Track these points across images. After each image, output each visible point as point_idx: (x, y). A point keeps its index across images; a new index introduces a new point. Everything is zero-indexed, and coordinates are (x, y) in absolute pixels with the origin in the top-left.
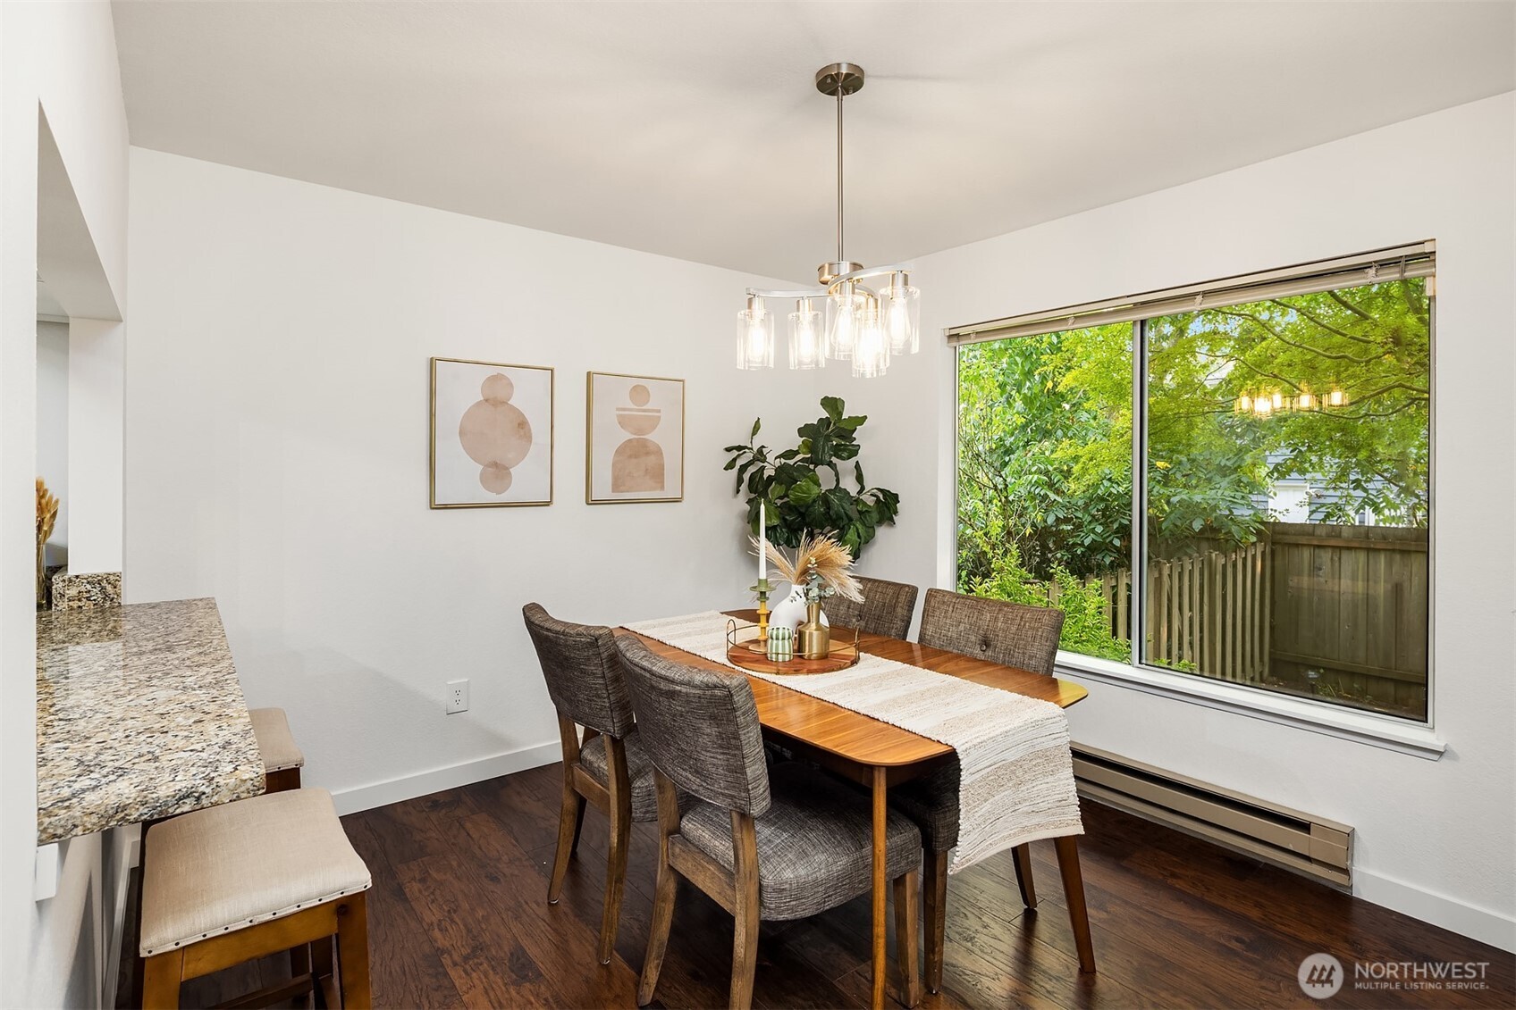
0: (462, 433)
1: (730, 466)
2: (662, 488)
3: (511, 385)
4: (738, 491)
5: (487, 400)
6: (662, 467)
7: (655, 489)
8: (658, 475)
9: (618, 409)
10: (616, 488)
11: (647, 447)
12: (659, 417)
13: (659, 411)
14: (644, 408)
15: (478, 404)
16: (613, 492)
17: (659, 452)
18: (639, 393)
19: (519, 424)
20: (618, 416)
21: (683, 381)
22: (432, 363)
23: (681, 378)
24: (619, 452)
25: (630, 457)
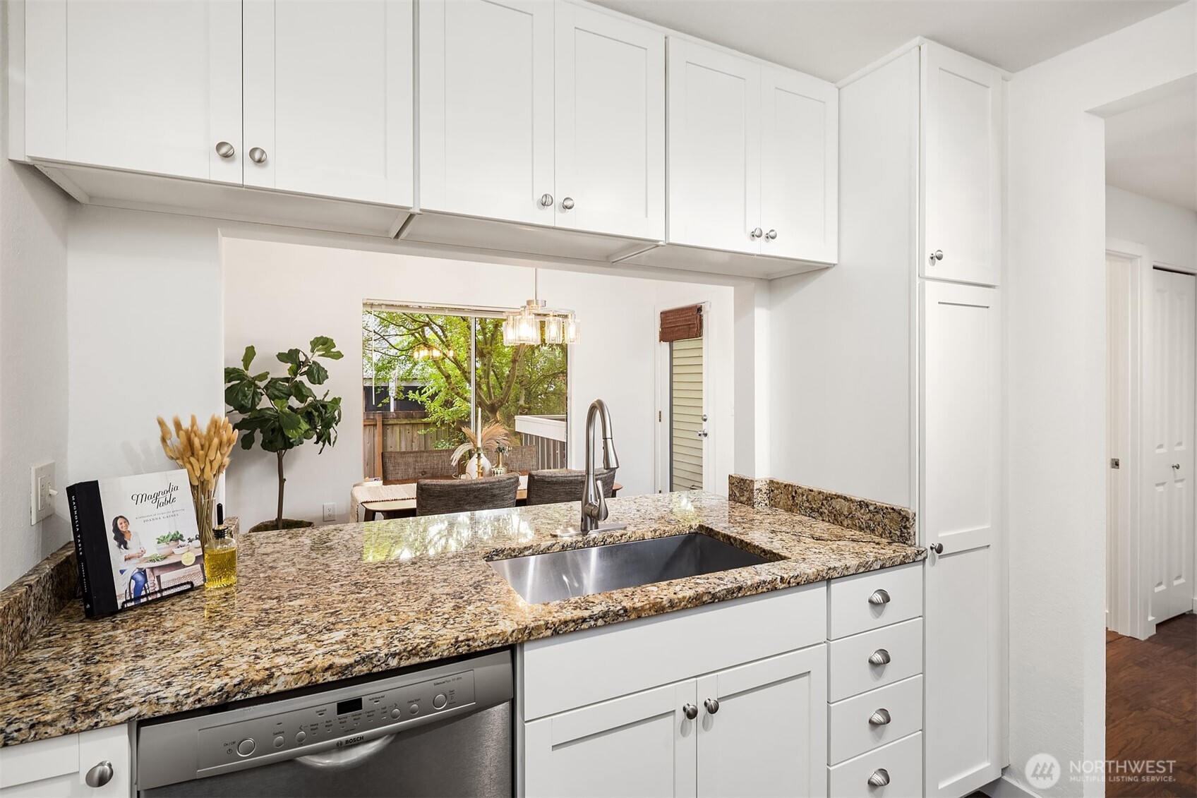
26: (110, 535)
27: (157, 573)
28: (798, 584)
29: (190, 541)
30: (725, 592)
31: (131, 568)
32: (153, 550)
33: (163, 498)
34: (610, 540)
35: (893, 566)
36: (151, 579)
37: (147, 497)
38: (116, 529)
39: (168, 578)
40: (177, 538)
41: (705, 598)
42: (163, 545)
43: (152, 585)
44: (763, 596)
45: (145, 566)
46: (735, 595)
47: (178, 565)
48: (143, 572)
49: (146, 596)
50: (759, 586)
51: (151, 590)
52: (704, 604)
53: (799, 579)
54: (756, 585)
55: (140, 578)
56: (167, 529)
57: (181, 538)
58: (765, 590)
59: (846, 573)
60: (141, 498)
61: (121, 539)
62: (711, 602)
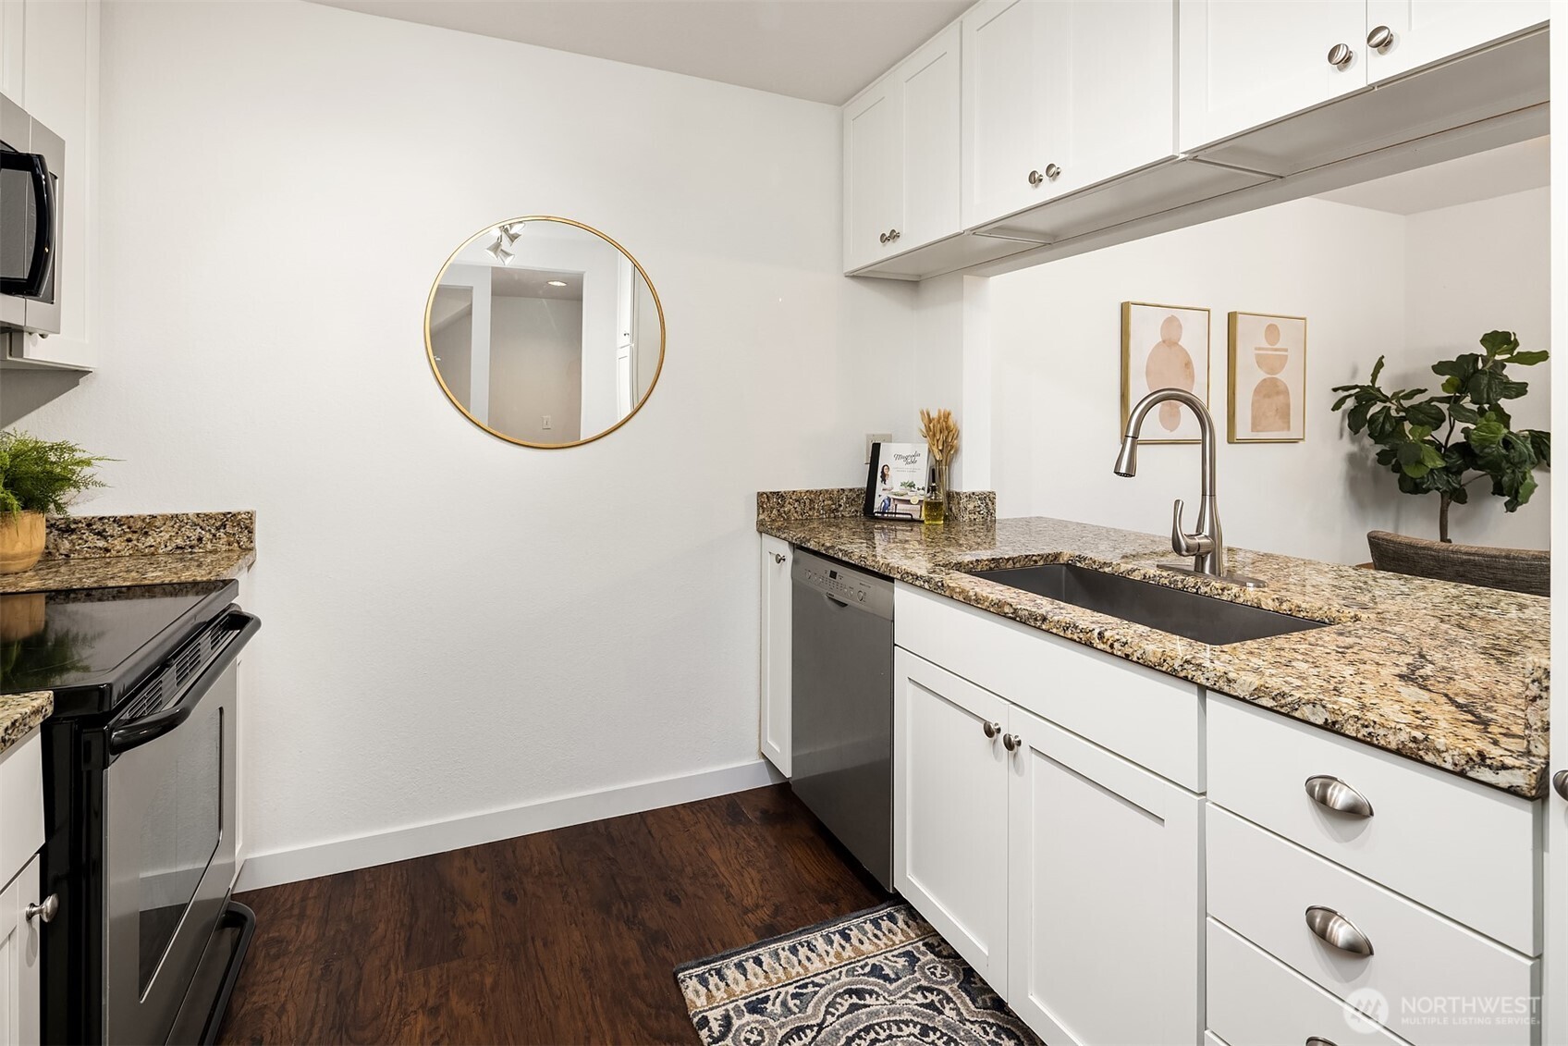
0: (1148, 374)
1: (1336, 407)
2: (1289, 428)
3: (1180, 326)
4: (1341, 436)
5: (1164, 341)
6: (1288, 406)
7: (1283, 429)
8: (1285, 414)
9: (1256, 349)
10: (1254, 428)
11: (1277, 386)
12: (1287, 356)
13: (1286, 350)
14: (1275, 347)
15: (1158, 345)
16: (1252, 431)
17: (1286, 392)
18: (1272, 332)
19: (1186, 365)
20: (1257, 356)
21: (1304, 319)
22: (1125, 309)
23: (1302, 316)
24: (1257, 391)
25: (1265, 396)
26: (879, 474)
27: (896, 502)
28: (1127, 656)
29: (919, 489)
30: (1027, 613)
31: (885, 496)
32: (897, 489)
33: (911, 460)
34: (1206, 589)
35: (1368, 742)
36: (892, 505)
37: (903, 457)
38: (883, 472)
39: (901, 507)
40: (912, 485)
41: (1007, 609)
42: (903, 487)
43: (892, 509)
44: (1071, 644)
45: (891, 496)
46: (1039, 624)
47: (908, 502)
48: (889, 499)
49: (888, 513)
50: (1068, 628)
51: (890, 511)
52: (1005, 616)
53: (1129, 651)
54: (1064, 624)
55: (887, 502)
56: (907, 479)
57: (914, 486)
58: (1075, 637)
59: (1226, 689)
60: (899, 457)
61: (884, 479)
62: (1010, 618)
